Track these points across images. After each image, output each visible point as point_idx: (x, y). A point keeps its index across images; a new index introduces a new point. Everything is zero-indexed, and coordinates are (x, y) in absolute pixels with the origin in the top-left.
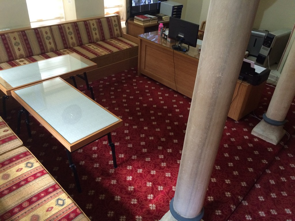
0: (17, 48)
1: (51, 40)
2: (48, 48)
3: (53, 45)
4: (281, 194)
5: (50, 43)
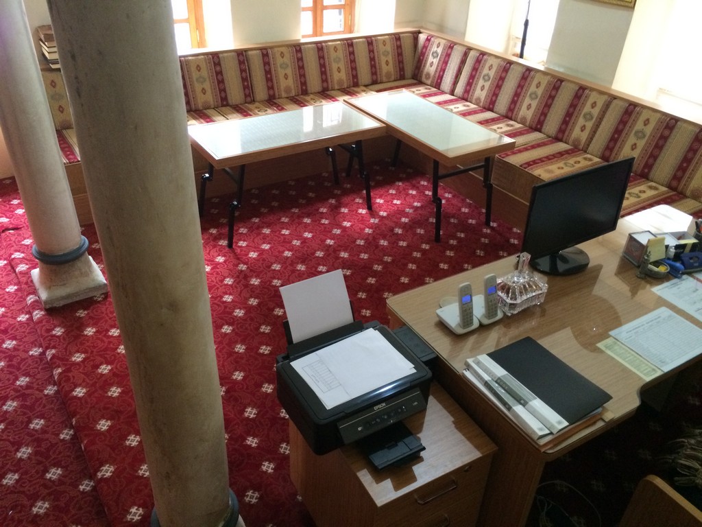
0: (529, 103)
1: (589, 125)
2: (573, 136)
3: (584, 137)
4: (15, 472)
5: (583, 129)
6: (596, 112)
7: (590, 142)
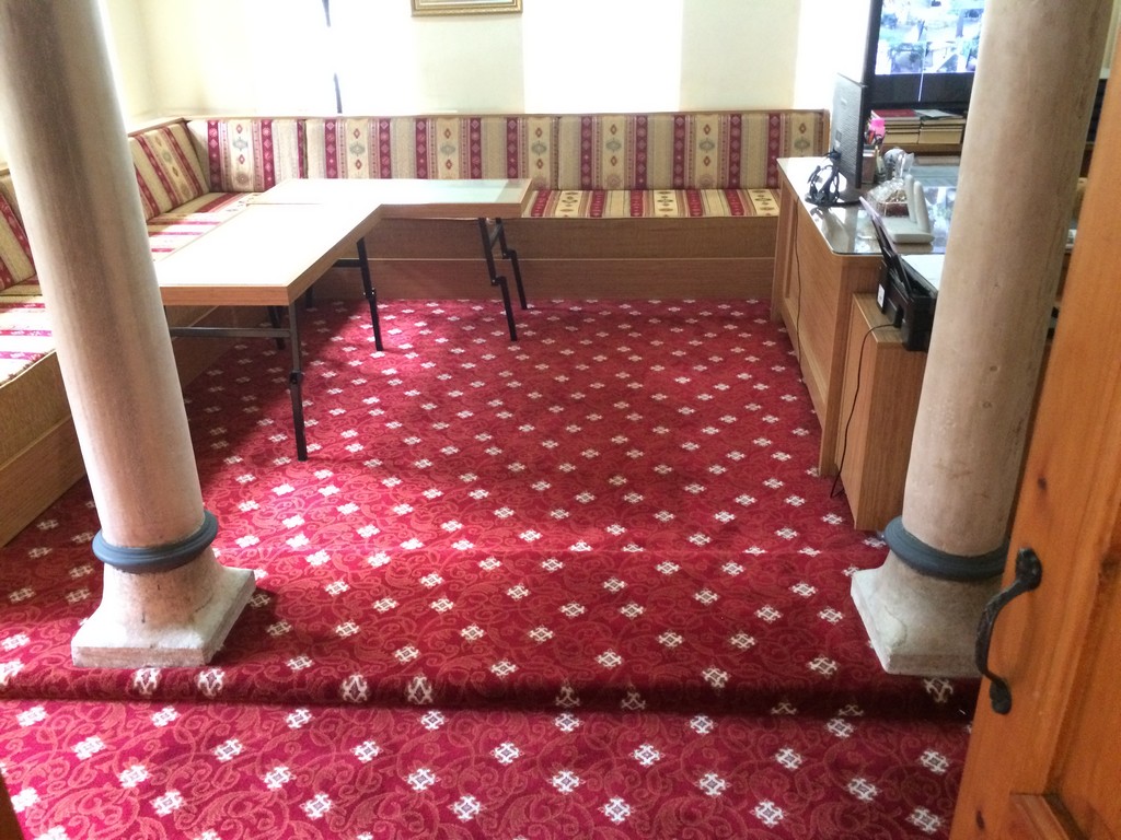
1: (546, 157)
3: (546, 172)
5: (540, 164)
6: (546, 139)
7: (557, 176)
